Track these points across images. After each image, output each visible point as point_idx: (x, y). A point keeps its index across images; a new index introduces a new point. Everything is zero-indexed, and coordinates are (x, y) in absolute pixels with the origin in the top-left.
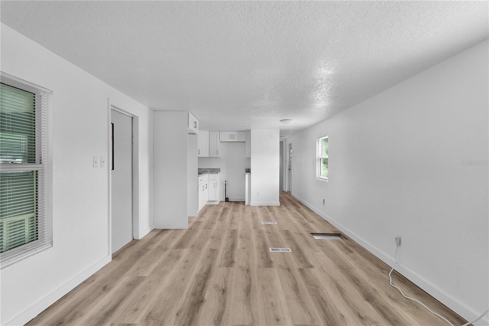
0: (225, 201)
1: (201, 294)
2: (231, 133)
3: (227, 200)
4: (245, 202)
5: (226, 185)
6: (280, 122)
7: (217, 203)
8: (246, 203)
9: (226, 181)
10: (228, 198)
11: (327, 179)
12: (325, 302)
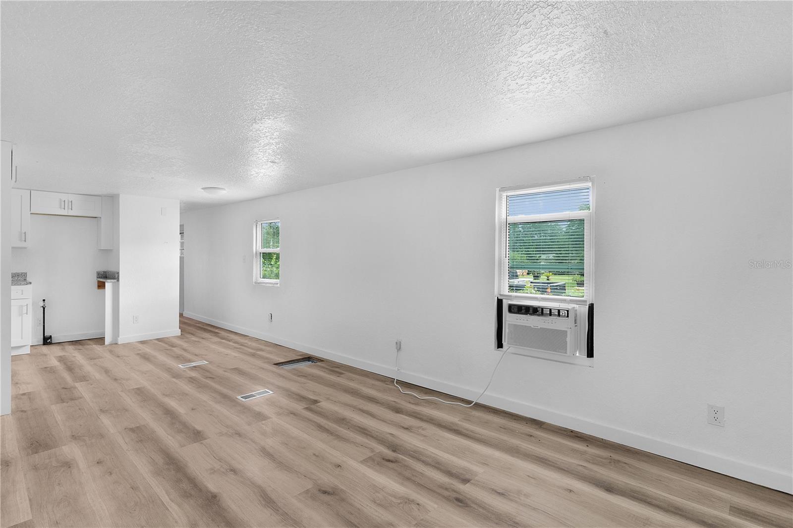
0: (42, 343)
1: (200, 490)
2: (64, 197)
3: (47, 341)
4: (104, 337)
5: (44, 309)
6: (203, 190)
7: (27, 350)
8: (108, 341)
9: (44, 300)
10: (50, 337)
11: (278, 282)
12: (365, 430)
